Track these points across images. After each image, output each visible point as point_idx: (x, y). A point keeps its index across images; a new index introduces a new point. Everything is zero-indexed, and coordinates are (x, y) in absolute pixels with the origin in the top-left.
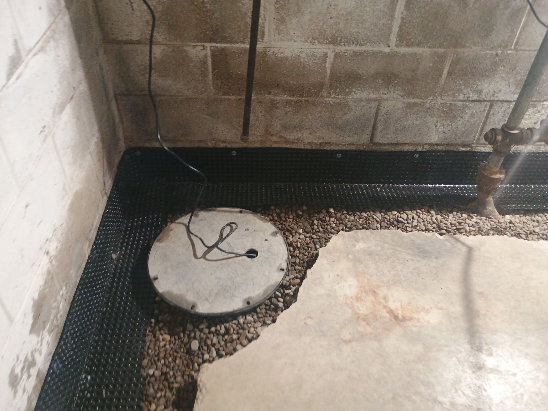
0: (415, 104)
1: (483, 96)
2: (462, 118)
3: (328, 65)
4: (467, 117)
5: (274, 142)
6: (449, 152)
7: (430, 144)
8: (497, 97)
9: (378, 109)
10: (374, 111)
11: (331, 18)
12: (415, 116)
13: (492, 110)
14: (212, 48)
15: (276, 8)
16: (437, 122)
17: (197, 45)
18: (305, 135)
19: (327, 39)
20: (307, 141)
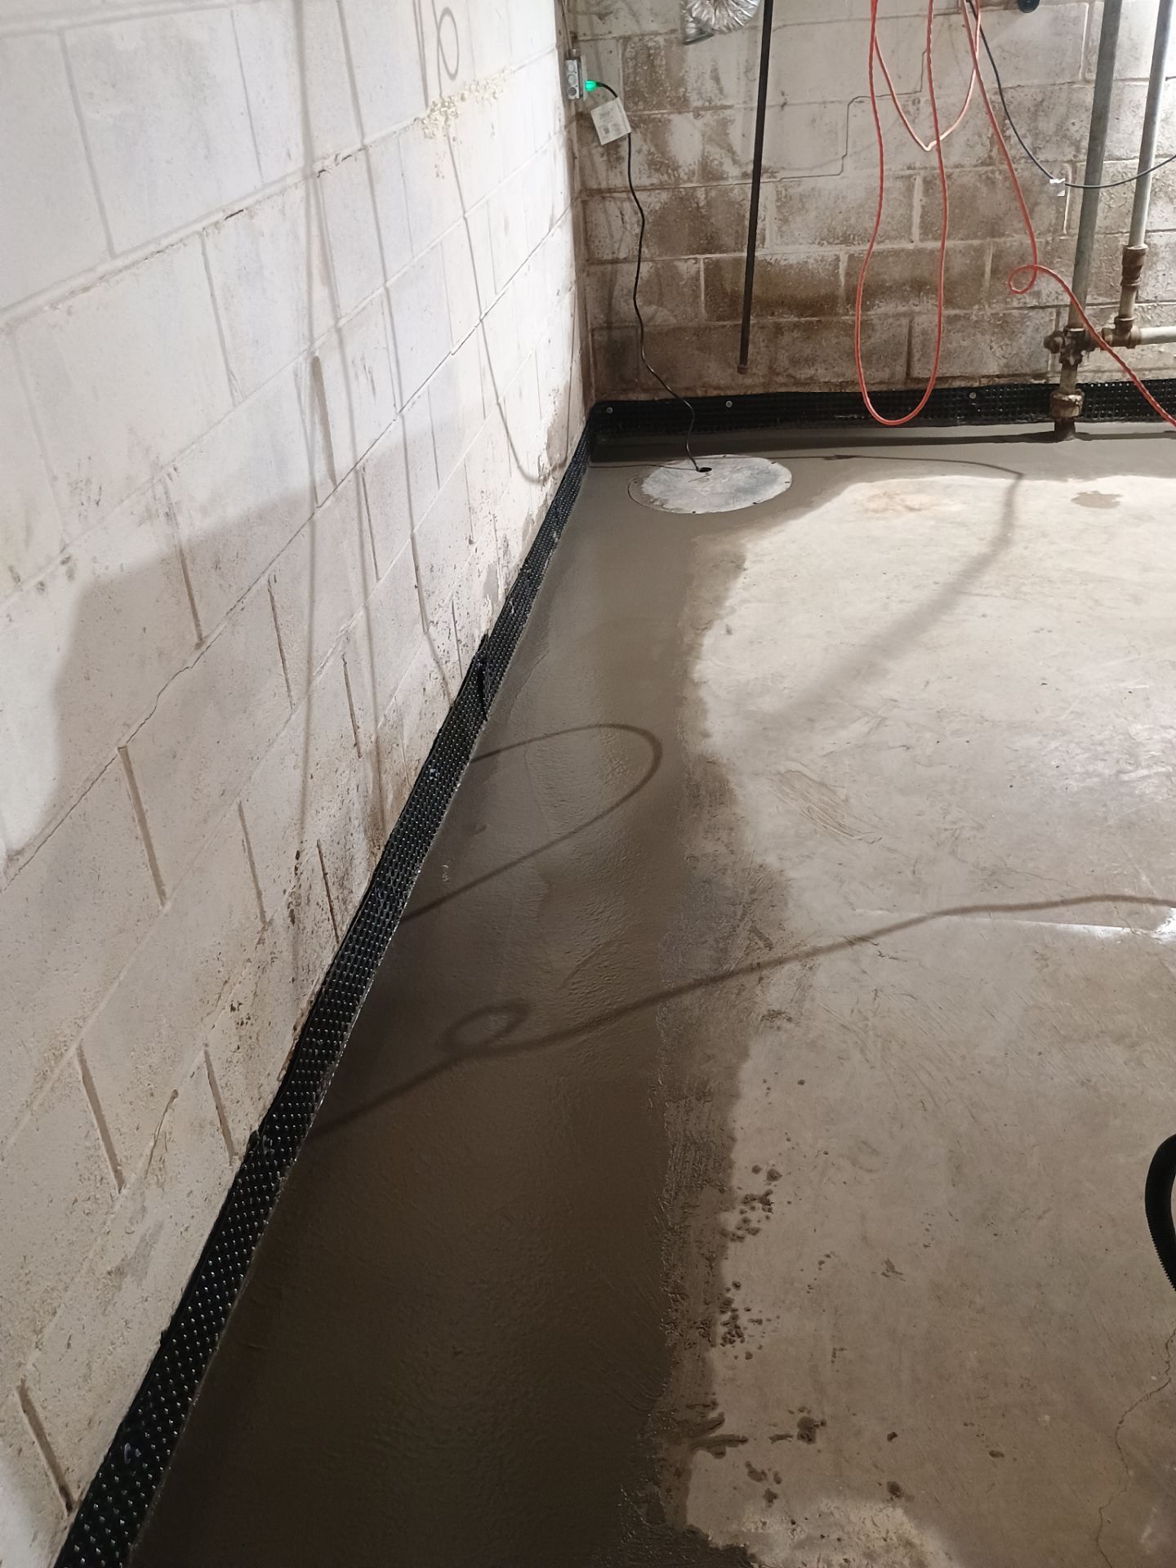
0: (957, 318)
1: (1044, 300)
2: (1023, 333)
3: (842, 271)
4: (1029, 331)
5: (781, 385)
6: (1016, 386)
7: (988, 377)
8: (1062, 300)
9: (911, 329)
10: (905, 331)
11: (840, 213)
12: (960, 334)
13: (1060, 320)
14: (706, 261)
15: (778, 207)
16: (992, 342)
17: (688, 259)
18: (819, 371)
19: (838, 239)
20: (822, 380)
